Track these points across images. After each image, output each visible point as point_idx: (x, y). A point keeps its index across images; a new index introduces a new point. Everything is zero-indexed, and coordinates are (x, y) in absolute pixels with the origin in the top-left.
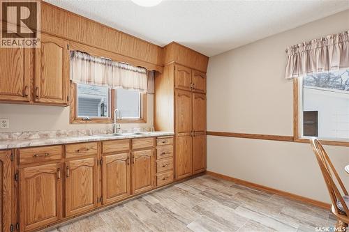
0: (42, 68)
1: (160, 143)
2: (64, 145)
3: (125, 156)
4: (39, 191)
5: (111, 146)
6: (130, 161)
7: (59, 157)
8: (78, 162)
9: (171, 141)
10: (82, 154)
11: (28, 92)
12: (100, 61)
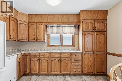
0: (38, 32)
1: (74, 56)
2: (40, 53)
3: (58, 59)
4: (34, 64)
5: (53, 55)
6: (60, 61)
7: (39, 56)
8: (43, 58)
9: (80, 55)
10: (44, 56)
11: (35, 39)
12: (56, 26)
